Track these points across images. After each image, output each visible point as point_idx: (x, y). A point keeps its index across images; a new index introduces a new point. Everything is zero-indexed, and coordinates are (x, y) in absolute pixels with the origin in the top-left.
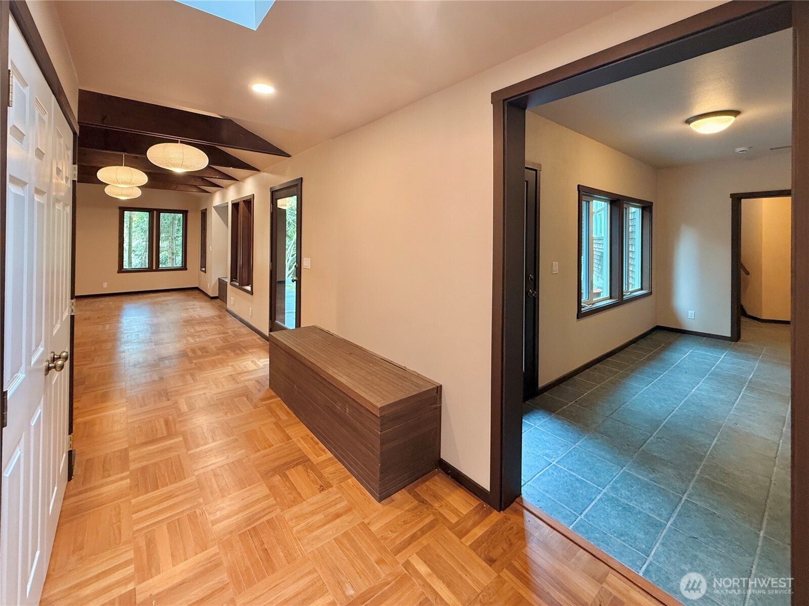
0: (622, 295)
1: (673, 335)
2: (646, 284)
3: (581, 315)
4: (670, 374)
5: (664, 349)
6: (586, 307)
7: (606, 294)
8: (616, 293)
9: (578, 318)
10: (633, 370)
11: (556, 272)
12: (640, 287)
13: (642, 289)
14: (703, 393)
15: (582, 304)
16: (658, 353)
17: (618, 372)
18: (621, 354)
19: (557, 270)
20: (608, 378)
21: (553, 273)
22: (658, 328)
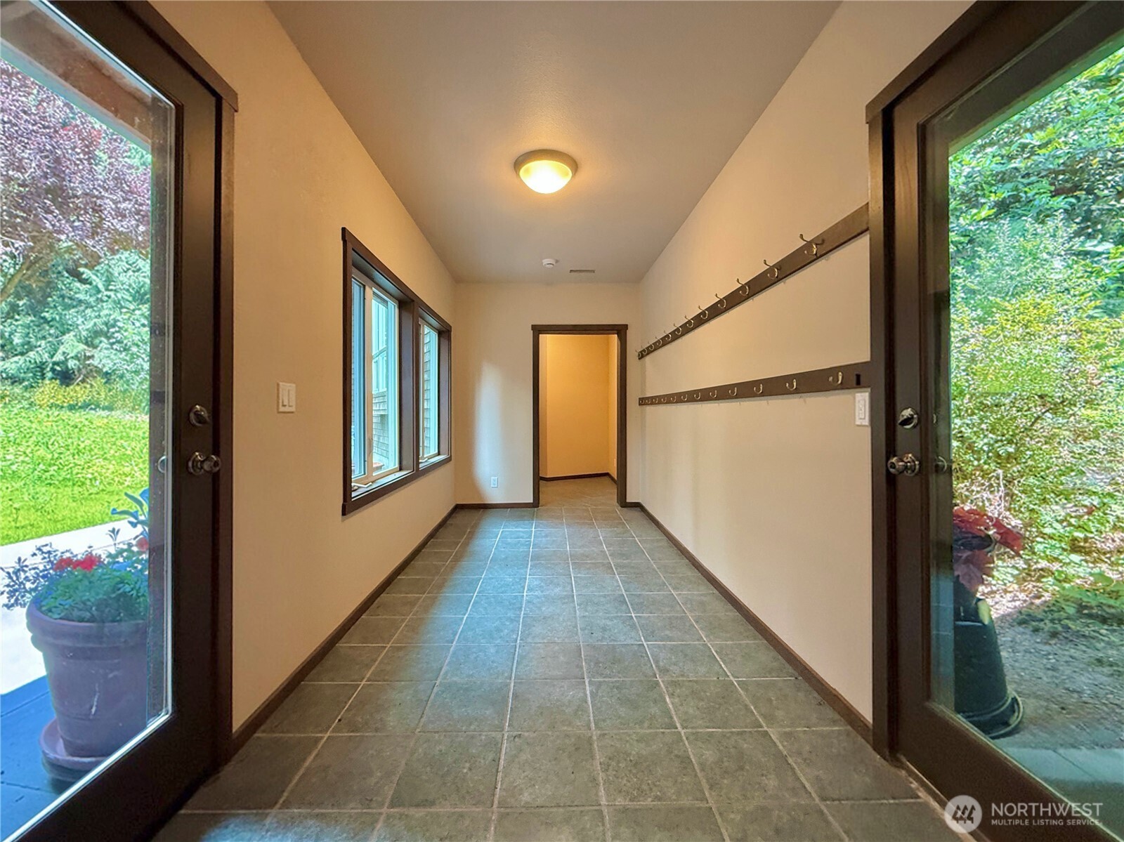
0: (418, 463)
1: (476, 514)
2: (444, 446)
3: (350, 505)
4: (491, 576)
5: (471, 536)
6: (360, 488)
7: (393, 463)
8: (408, 461)
9: (344, 513)
10: (440, 587)
11: (287, 409)
12: (437, 451)
13: (439, 454)
14: (536, 593)
15: (353, 484)
16: (466, 544)
17: (419, 598)
18: (418, 563)
19: (293, 403)
20: (403, 621)
21: (282, 409)
22: (459, 508)
